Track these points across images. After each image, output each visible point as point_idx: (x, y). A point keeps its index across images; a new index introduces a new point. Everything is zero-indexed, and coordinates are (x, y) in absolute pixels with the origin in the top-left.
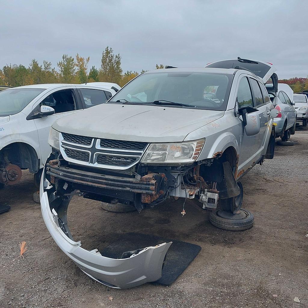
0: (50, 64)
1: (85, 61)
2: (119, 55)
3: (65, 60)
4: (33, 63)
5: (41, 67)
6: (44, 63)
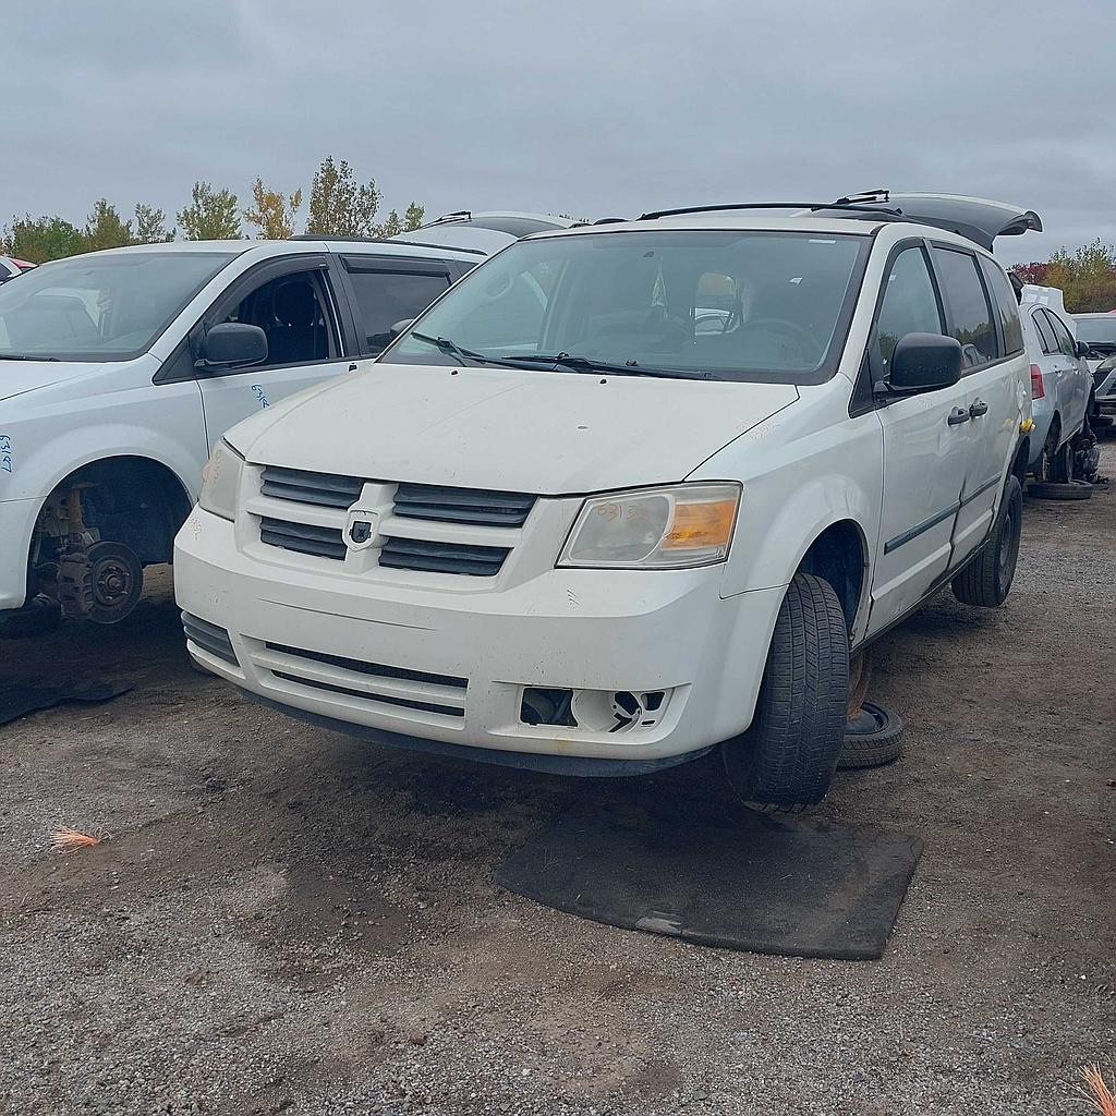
0: (157, 218)
1: (286, 203)
2: (372, 185)
3: (200, 202)
4: (98, 213)
5: (128, 226)
6: (137, 212)
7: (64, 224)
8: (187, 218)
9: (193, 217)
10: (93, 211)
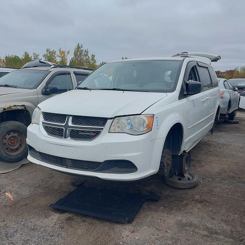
0: (38, 56)
1: (66, 53)
2: (87, 50)
3: (48, 52)
4: (25, 54)
5: (31, 57)
6: (33, 54)
7: (17, 56)
8: (45, 56)
9: (46, 55)
10: (24, 54)
